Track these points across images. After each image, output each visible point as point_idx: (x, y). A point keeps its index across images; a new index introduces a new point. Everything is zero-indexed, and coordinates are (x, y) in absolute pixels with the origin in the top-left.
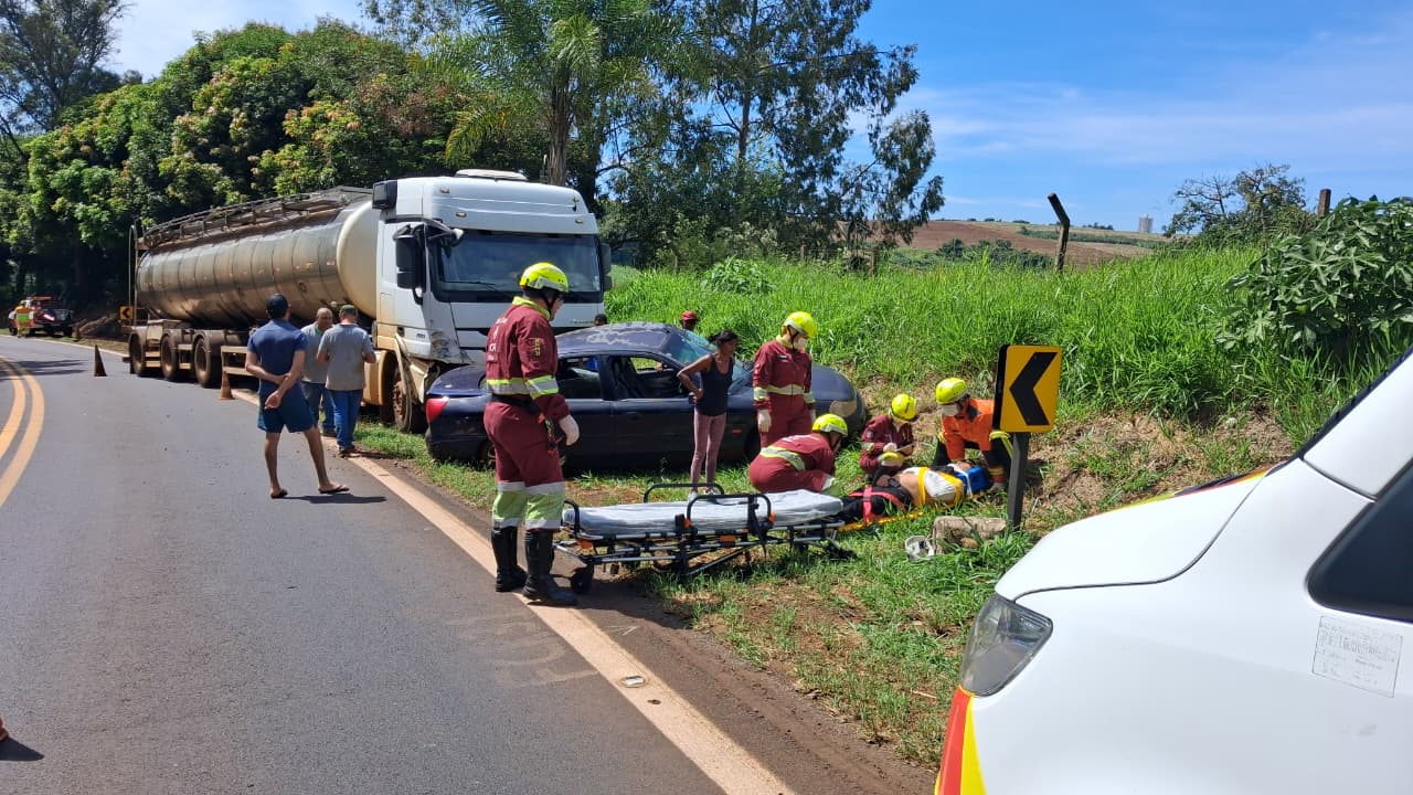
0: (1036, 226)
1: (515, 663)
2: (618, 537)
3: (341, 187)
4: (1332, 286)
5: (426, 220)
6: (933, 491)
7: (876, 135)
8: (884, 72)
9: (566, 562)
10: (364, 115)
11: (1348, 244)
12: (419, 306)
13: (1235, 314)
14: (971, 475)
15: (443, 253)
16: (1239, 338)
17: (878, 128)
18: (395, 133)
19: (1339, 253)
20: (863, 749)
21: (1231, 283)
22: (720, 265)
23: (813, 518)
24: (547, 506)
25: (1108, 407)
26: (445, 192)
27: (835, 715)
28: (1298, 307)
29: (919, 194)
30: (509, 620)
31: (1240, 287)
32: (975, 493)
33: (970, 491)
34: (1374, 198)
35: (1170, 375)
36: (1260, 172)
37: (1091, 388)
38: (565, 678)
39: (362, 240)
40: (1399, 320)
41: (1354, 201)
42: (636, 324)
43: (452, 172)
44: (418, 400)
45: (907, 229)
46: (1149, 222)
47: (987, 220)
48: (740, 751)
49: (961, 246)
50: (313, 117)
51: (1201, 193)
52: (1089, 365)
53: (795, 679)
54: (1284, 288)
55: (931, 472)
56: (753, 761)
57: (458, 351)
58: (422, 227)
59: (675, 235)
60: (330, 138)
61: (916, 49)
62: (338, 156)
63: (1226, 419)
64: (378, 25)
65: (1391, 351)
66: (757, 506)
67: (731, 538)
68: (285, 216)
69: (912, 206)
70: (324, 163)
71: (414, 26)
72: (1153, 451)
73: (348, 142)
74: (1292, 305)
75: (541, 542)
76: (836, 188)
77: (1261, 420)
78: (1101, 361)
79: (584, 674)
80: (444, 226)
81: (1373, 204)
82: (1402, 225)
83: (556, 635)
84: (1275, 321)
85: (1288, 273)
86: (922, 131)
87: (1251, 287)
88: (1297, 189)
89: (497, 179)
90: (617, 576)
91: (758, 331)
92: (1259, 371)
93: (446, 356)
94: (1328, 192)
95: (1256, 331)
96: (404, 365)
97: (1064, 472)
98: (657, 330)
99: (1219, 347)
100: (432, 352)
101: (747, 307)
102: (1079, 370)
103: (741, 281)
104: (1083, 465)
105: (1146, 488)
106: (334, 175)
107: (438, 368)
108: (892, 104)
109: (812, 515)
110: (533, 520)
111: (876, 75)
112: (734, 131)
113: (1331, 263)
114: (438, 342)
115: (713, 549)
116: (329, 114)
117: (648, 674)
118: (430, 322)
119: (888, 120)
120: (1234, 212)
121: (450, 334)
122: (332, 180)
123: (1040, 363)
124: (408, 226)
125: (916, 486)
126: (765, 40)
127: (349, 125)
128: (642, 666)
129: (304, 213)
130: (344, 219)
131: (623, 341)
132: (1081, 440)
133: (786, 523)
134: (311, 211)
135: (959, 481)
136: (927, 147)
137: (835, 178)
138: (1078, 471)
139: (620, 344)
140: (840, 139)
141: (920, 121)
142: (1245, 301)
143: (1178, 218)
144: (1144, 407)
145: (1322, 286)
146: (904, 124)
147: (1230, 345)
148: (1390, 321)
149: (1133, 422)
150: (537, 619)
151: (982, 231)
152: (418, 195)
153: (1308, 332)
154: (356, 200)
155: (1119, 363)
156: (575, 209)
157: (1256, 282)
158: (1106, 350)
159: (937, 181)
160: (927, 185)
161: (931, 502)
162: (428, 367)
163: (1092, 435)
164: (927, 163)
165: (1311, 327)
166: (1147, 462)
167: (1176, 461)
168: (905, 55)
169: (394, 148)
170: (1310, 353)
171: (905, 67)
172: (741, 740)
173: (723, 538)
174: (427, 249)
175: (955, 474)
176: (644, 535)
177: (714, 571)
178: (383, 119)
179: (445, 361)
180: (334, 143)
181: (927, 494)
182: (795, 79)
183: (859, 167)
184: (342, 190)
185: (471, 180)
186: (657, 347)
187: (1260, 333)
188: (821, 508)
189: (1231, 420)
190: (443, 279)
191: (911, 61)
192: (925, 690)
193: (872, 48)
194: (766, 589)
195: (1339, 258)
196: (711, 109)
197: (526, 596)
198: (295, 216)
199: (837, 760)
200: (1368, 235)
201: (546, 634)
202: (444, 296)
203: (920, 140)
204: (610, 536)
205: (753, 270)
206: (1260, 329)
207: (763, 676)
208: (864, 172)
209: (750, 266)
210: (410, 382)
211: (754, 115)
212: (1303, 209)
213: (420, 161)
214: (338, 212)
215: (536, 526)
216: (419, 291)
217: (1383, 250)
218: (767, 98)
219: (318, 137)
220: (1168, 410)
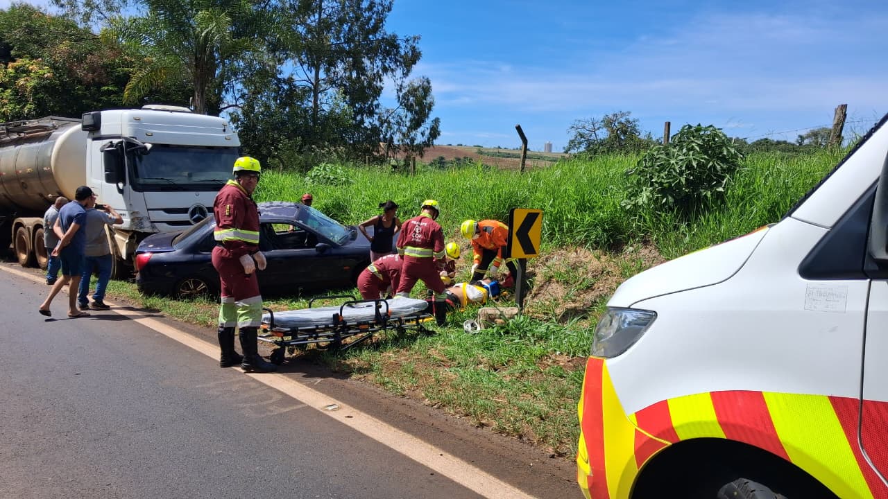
0: (487, 149)
1: (253, 405)
2: (299, 328)
3: (51, 116)
4: (681, 173)
5: (125, 138)
6: (471, 296)
7: (401, 90)
8: (402, 52)
9: (266, 346)
10: (56, 69)
11: (689, 150)
12: (121, 195)
13: (630, 190)
14: (491, 286)
15: (137, 160)
16: (633, 203)
17: (401, 86)
18: (80, 82)
19: (684, 155)
20: (473, 430)
21: (627, 172)
22: (316, 168)
23: (412, 312)
24: (250, 313)
25: (561, 245)
26: (137, 120)
27: (453, 415)
28: (664, 185)
29: (426, 127)
30: (238, 382)
31: (632, 174)
32: (493, 296)
33: (491, 295)
34: (699, 125)
35: (597, 224)
36: (615, 115)
37: (552, 236)
38: (287, 410)
39: (73, 152)
40: (716, 191)
41: (690, 127)
42: (276, 203)
43: (139, 107)
44: (121, 257)
45: (421, 149)
46: (550, 146)
47: (458, 145)
48: (410, 436)
49: (444, 161)
50: (16, 69)
51: (584, 128)
52: (550, 221)
53: (424, 398)
54: (657, 174)
55: (469, 285)
56: (419, 440)
57: (149, 224)
58: (122, 142)
59: (279, 149)
60: (32, 84)
61: (419, 38)
62: (37, 96)
63: (628, 248)
64: (61, 9)
65: (713, 207)
66: (380, 307)
67: (366, 326)
68: (8, 136)
69: (422, 135)
70: (27, 101)
71: (88, 9)
72: (589, 268)
73: (45, 87)
74: (661, 184)
75: (249, 334)
76: (376, 122)
77: (646, 248)
78: (557, 220)
79: (300, 406)
80: (138, 142)
81: (699, 129)
82: (714, 139)
83: (272, 388)
84: (652, 192)
85: (658, 166)
86: (426, 90)
87: (639, 174)
88: (635, 125)
89: (172, 111)
90: (294, 355)
91: (346, 208)
92: (645, 221)
93: (141, 228)
94: (669, 124)
95: (643, 198)
96: (110, 234)
97: (541, 282)
98: (291, 206)
99: (623, 208)
100: (131, 225)
101: (338, 193)
102: (545, 224)
103: (332, 177)
104: (552, 277)
105: (588, 288)
106: (34, 110)
107: (135, 236)
108: (408, 71)
109: (411, 310)
110: (243, 322)
111: (398, 52)
112: (310, 85)
113: (681, 160)
114: (136, 218)
115: (355, 334)
116: (30, 68)
117: (339, 403)
118: (130, 205)
119: (407, 81)
120: (602, 139)
121: (144, 213)
122: (34, 113)
123: (531, 219)
124: (111, 142)
125: (462, 293)
126: (328, 28)
127: (46, 76)
128: (333, 399)
129: (22, 135)
130: (56, 138)
131: (270, 214)
132: (548, 264)
133: (397, 316)
134: (28, 133)
135: (484, 290)
136: (429, 100)
137: (376, 117)
138: (549, 280)
139: (268, 215)
140: (377, 92)
141: (425, 83)
142: (635, 182)
143: (572, 142)
144: (582, 244)
145: (676, 172)
146: (416, 85)
147: (628, 207)
148: (711, 191)
149: (577, 252)
150: (254, 380)
151: (457, 152)
152: (116, 122)
153: (670, 198)
154: (62, 126)
155: (567, 220)
156: (224, 130)
157: (641, 172)
158: (560, 212)
159: (437, 121)
160: (431, 123)
161: (471, 303)
162: (128, 235)
163: (554, 260)
164: (430, 109)
165: (670, 195)
166: (587, 274)
167: (603, 272)
168: (414, 42)
169: (80, 92)
170: (671, 209)
171: (413, 49)
172: (408, 431)
173: (361, 327)
174: (126, 157)
175: (481, 285)
176: (315, 327)
177: (359, 346)
178: (70, 72)
179: (142, 231)
180: (34, 87)
181: (468, 299)
182: (348, 54)
183: (389, 110)
184: (52, 119)
185: (152, 112)
186: (293, 216)
187: (645, 199)
188: (415, 306)
189: (631, 249)
190: (137, 176)
191: (417, 46)
192: (499, 398)
193: (395, 36)
194: (390, 355)
195: (684, 157)
196: (294, 70)
197: (244, 369)
198: (15, 136)
199: (465, 435)
200: (698, 145)
201: (264, 387)
202: (138, 188)
203: (425, 96)
204: (294, 329)
205: (339, 171)
206: (645, 197)
207: (405, 400)
208: (392, 113)
209: (336, 168)
210: (115, 246)
211: (322, 75)
212: (639, 137)
213: (99, 101)
214: (50, 134)
215: (245, 325)
216: (121, 185)
217: (706, 152)
218: (332, 64)
219: (22, 83)
220: (596, 244)
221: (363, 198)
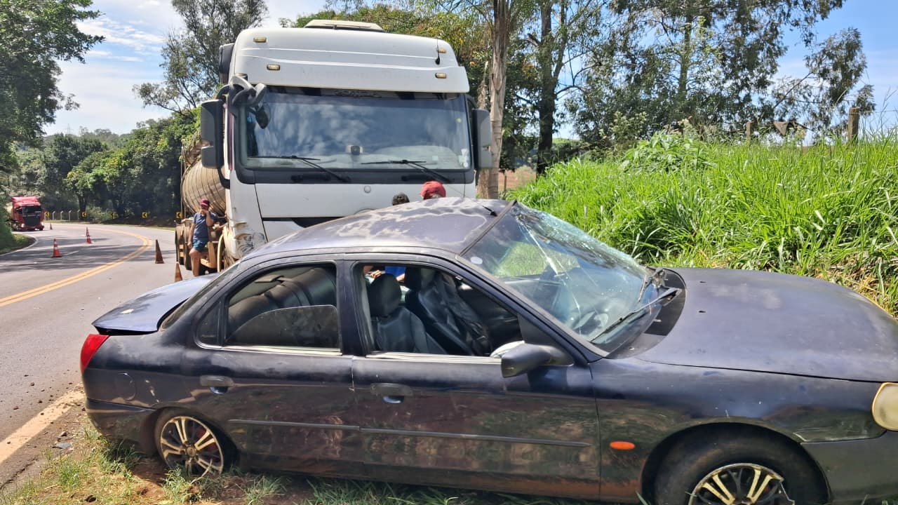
26: (259, 42)
29: (849, 101)
69: (842, 111)
76: (770, 99)
86: (853, 46)
100: (237, 248)
114: (242, 236)
118: (235, 211)
121: (256, 227)
136: (858, 59)
137: (770, 90)
141: (852, 38)
146: (836, 42)
156: (438, 62)
159: (867, 89)
160: (857, 93)
164: (857, 75)
183: (793, 82)
202: (246, 175)
203: (850, 56)
208: (797, 85)
221: (730, 195)
